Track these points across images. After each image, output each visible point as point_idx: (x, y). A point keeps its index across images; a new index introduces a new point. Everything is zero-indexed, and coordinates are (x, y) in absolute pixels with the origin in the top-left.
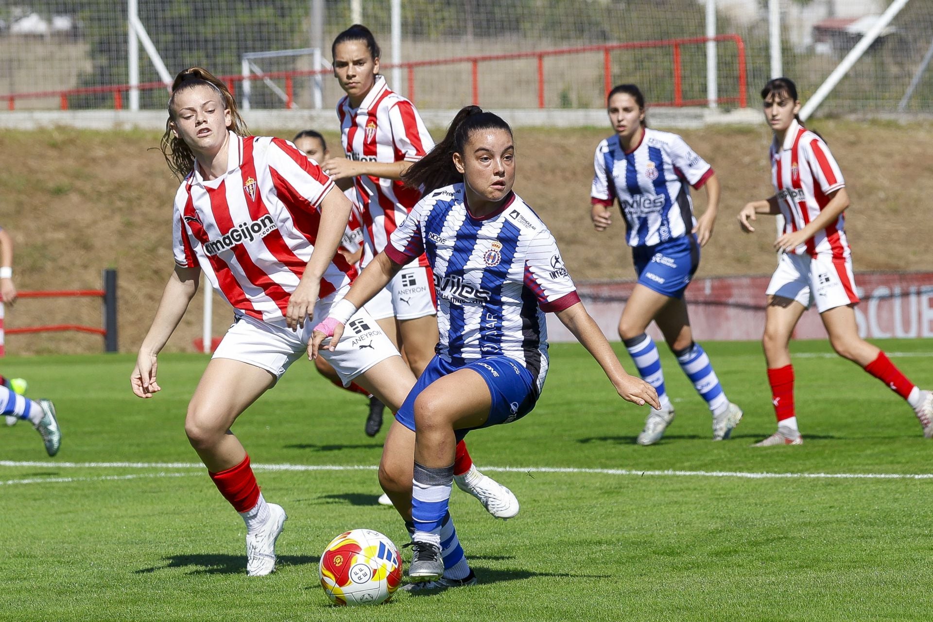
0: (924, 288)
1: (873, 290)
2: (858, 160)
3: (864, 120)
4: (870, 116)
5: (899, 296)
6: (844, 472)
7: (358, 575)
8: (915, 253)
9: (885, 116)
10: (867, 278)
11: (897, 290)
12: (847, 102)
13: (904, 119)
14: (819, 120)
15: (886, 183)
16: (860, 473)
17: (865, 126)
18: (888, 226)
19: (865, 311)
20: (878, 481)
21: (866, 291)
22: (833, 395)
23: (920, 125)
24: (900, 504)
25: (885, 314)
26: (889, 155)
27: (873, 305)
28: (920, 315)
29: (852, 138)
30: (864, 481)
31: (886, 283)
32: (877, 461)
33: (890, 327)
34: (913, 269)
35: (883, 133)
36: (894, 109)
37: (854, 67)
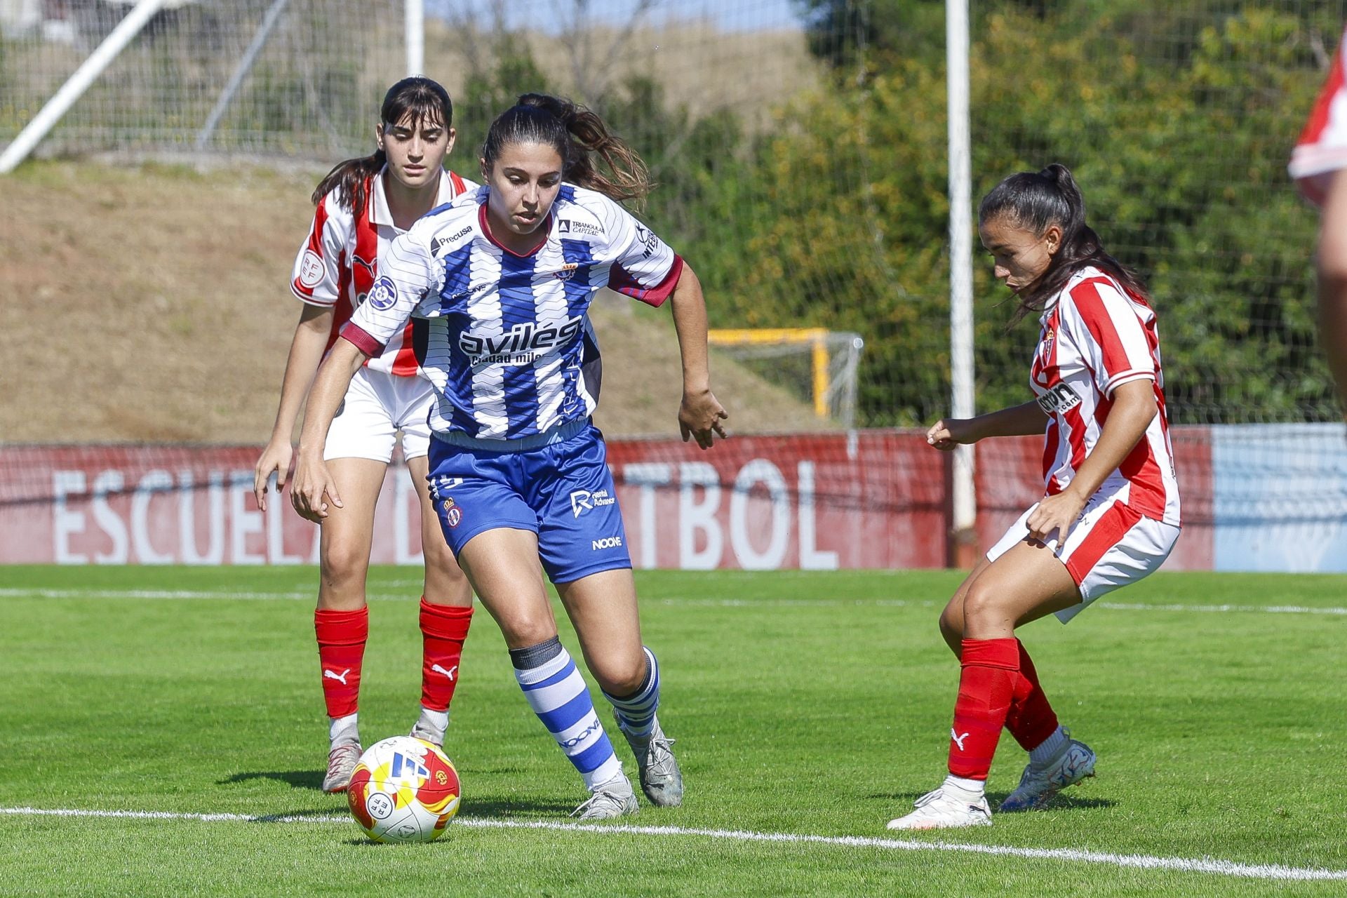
0: (235, 475)
1: (140, 476)
2: (119, 238)
3: (132, 165)
4: (140, 157)
5: (189, 488)
6: (70, 806)
7: (378, 809)
8: (221, 411)
9: (169, 157)
10: (129, 455)
11: (186, 477)
12: (98, 131)
13: (204, 163)
14: (45, 161)
15: (170, 280)
16: (100, 808)
17: (133, 174)
18: (172, 360)
19: (126, 515)
20: (133, 824)
21: (127, 478)
22: (57, 666)
23: (236, 174)
24: (171, 867)
25: (162, 521)
26: (173, 229)
27: (140, 503)
28: (228, 523)
29: (107, 196)
30: (106, 824)
31: (166, 464)
32: (133, 788)
33: (173, 544)
34: (218, 438)
35: (167, 188)
36: (188, 146)
37: (112, 64)
